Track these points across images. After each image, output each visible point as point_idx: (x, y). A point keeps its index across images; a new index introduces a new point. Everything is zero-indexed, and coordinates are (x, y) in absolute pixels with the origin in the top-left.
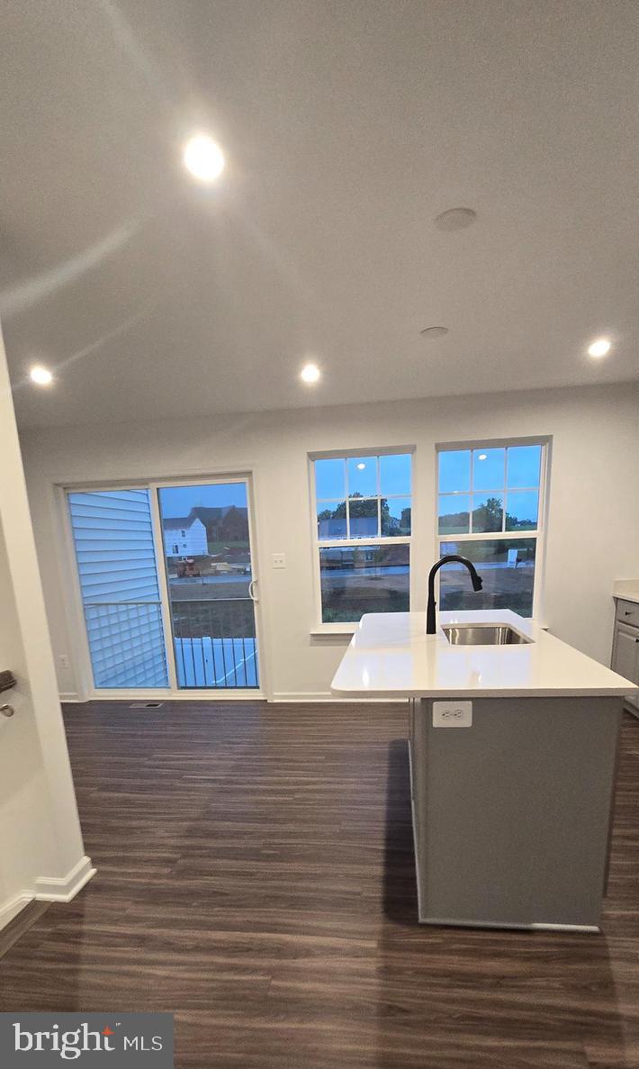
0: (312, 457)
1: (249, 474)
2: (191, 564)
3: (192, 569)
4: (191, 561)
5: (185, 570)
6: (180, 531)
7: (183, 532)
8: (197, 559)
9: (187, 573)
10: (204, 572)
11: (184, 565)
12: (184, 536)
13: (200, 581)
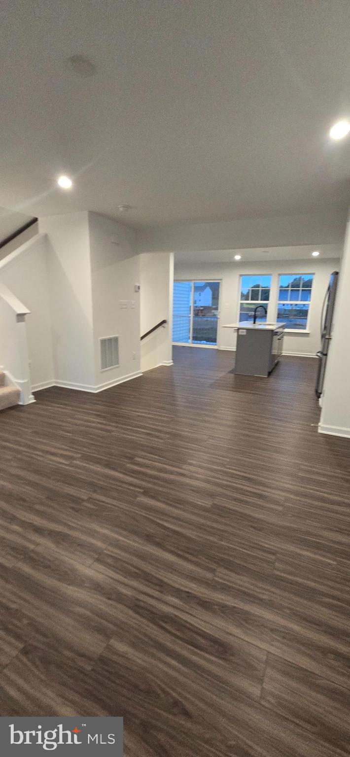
0: (241, 275)
1: (221, 280)
2: (202, 310)
3: (202, 313)
4: (202, 308)
5: (198, 313)
6: (198, 293)
7: (200, 293)
8: (206, 308)
9: (199, 314)
10: (208, 314)
11: (199, 310)
12: (200, 295)
13: (205, 319)
